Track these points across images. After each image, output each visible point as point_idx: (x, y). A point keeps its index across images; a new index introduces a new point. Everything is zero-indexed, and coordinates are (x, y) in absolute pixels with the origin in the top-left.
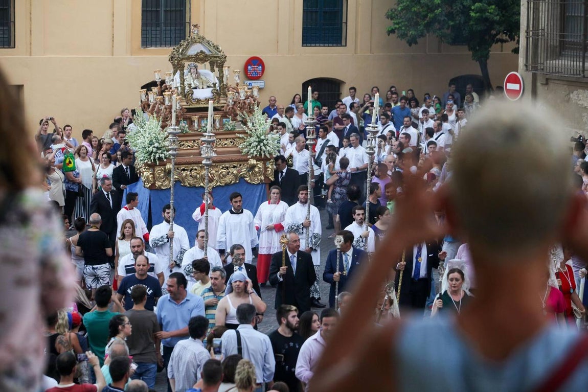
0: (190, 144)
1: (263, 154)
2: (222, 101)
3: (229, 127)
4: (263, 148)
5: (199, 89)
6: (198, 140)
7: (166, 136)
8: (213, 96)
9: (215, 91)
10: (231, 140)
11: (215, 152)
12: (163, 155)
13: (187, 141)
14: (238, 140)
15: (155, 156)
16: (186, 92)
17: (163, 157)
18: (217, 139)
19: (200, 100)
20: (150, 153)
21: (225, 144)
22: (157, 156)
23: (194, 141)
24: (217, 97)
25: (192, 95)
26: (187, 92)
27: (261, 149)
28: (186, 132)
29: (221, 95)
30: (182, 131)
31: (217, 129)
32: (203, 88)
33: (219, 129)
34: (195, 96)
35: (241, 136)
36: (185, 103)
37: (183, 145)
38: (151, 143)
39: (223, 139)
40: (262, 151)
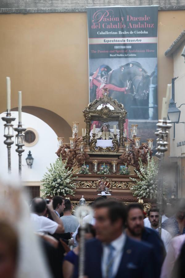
0: (89, 184)
1: (151, 196)
2: (121, 151)
3: (124, 172)
4: (152, 191)
5: (103, 139)
6: (96, 181)
7: (68, 174)
8: (114, 145)
9: (115, 142)
10: (125, 183)
11: (111, 192)
12: (64, 190)
13: (86, 181)
14: (131, 183)
15: (56, 191)
16: (90, 141)
17: (64, 192)
18: (113, 181)
19: (102, 148)
20: (53, 188)
21: (120, 186)
22: (59, 191)
23: (93, 182)
24: (117, 147)
25: (95, 143)
26: (92, 141)
27: (149, 192)
28: (87, 173)
29: (120, 145)
30: (83, 172)
31: (113, 173)
32: (105, 139)
33: (115, 173)
34: (97, 145)
35: (133, 179)
36: (89, 150)
37: (83, 184)
38: (55, 180)
39: (118, 181)
40: (151, 194)
